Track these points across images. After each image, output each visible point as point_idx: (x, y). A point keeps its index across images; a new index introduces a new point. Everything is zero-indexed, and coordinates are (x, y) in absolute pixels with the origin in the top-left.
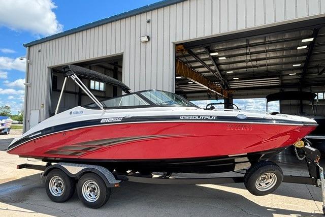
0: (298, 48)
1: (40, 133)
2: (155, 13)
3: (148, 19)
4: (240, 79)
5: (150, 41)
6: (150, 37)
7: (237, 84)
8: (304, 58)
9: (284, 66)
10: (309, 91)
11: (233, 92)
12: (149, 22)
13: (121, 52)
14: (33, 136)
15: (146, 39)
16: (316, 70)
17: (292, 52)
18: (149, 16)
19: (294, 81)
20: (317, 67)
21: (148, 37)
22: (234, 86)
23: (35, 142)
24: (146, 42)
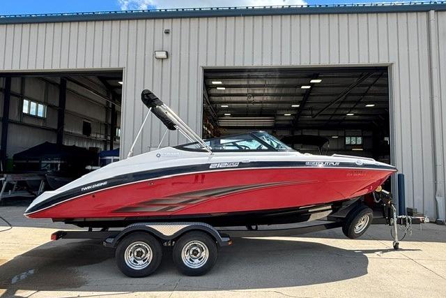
0: (303, 87)
1: (105, 183)
2: (176, 22)
3: (166, 28)
4: (232, 116)
5: (169, 59)
6: (169, 53)
7: (227, 121)
8: (301, 98)
9: (280, 106)
10: (299, 134)
11: (222, 131)
12: (167, 32)
13: (121, 66)
14: (89, 188)
15: (163, 55)
16: (310, 112)
17: (291, 91)
18: (167, 24)
19: (288, 123)
20: (311, 109)
21: (167, 53)
22: (223, 123)
23: (94, 196)
24: (162, 59)
